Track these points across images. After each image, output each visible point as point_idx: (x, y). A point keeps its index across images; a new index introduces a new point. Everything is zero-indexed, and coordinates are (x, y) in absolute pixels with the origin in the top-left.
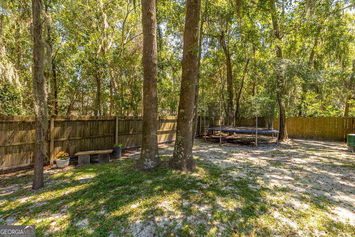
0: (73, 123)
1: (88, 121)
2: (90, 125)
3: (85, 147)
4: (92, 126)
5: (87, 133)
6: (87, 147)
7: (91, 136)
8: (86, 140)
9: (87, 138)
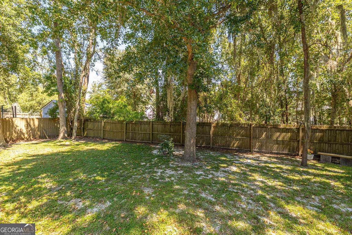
0: (314, 131)
1: (326, 130)
2: (329, 133)
3: (323, 150)
4: (330, 134)
5: (326, 139)
6: (325, 150)
7: (329, 141)
8: (324, 144)
9: (326, 143)
